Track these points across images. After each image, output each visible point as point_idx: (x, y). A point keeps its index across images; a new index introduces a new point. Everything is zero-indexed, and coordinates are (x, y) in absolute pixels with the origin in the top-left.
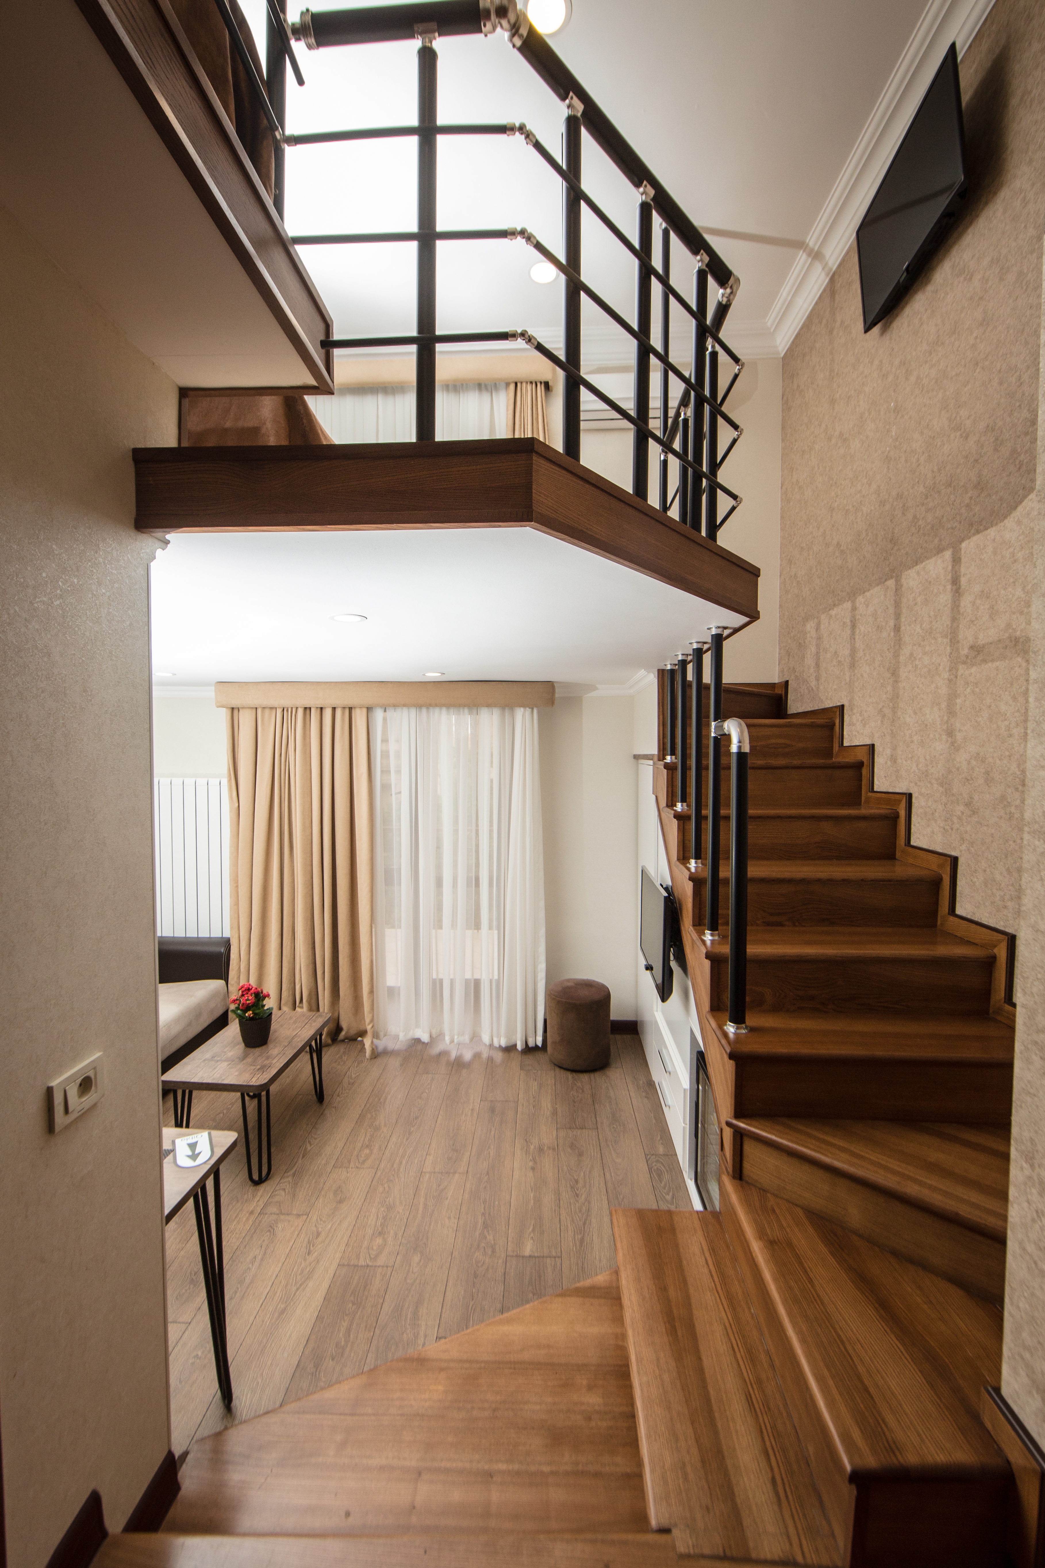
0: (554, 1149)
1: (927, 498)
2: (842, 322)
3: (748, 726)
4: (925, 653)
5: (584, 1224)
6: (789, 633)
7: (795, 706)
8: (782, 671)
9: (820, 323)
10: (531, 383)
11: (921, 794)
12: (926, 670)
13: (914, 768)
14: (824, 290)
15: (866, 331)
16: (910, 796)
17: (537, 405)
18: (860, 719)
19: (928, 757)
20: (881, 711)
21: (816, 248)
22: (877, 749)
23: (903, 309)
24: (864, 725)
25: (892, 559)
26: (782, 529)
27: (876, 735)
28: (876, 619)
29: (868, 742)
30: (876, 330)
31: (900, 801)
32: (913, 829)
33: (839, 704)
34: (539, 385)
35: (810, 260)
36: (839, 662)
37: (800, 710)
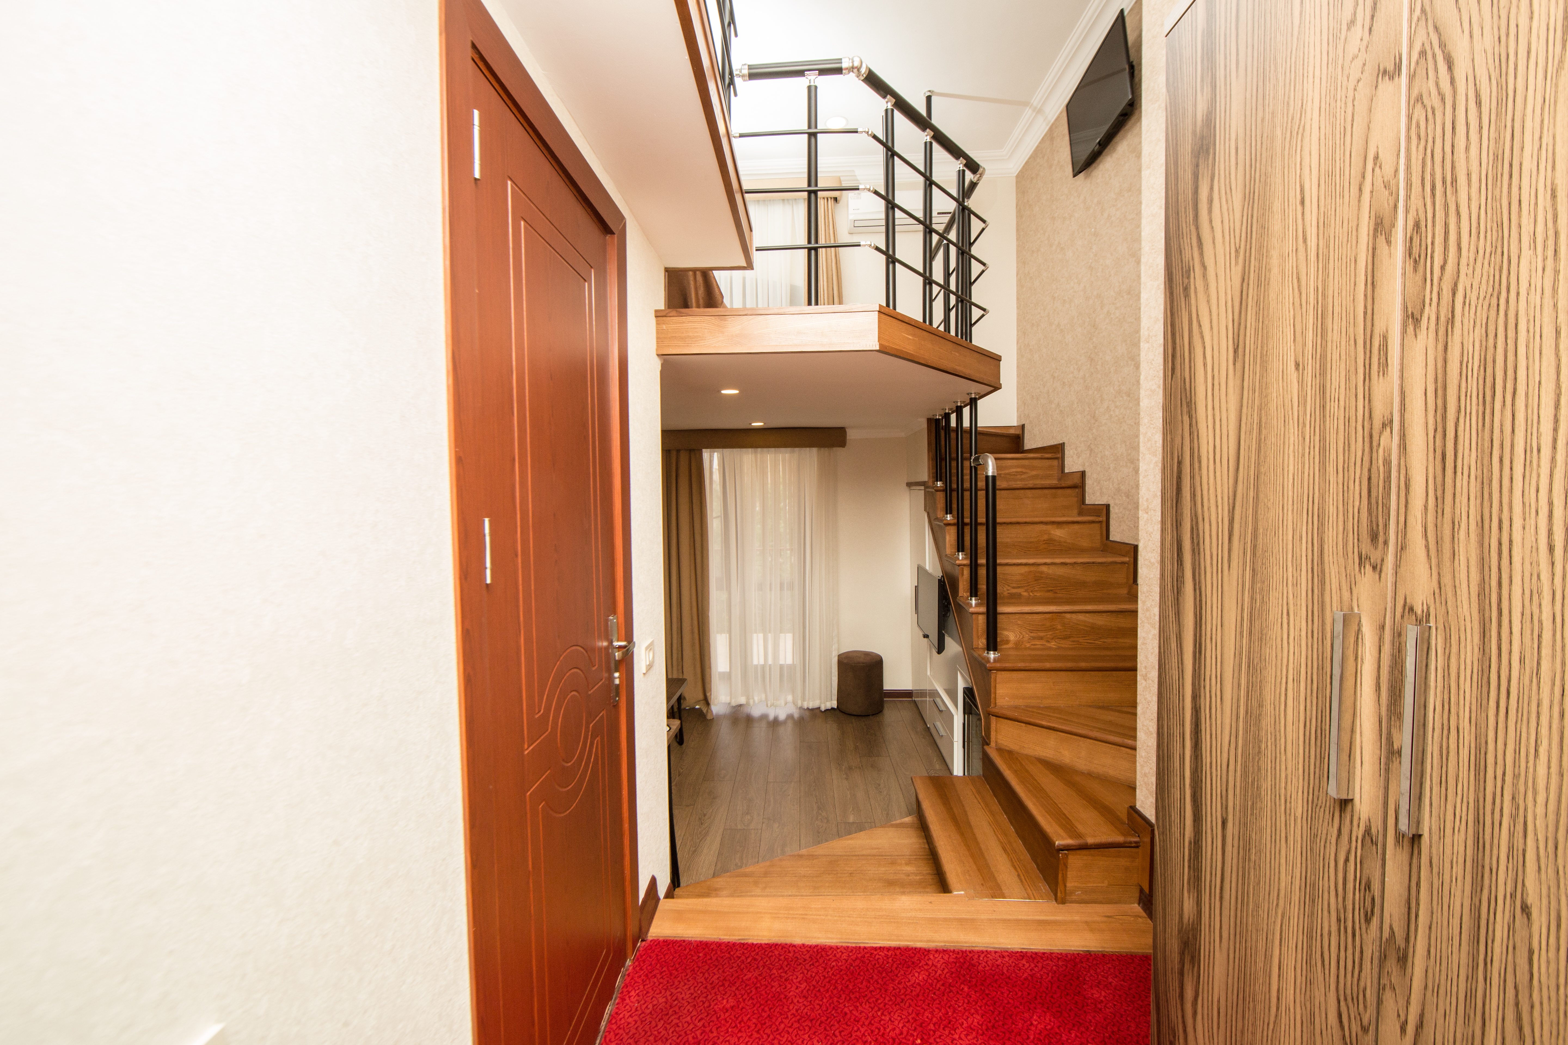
0: (860, 768)
1: (1116, 299)
2: (1059, 162)
3: (996, 459)
4: (1116, 407)
5: (888, 806)
6: (1024, 388)
7: (1029, 443)
8: (1019, 417)
9: (1043, 157)
10: (824, 198)
11: (1115, 504)
12: (1117, 418)
13: (1111, 486)
14: (1046, 135)
15: (1074, 176)
16: (1108, 507)
17: (828, 216)
18: (1076, 452)
19: (1119, 479)
20: (1089, 446)
21: (1039, 107)
22: (1088, 474)
23: (1099, 165)
24: (1079, 457)
25: (1094, 340)
26: (1018, 308)
27: (1087, 464)
28: (1085, 382)
29: (1081, 469)
30: (1082, 175)
31: (1102, 510)
32: (1111, 529)
33: (1061, 442)
34: (829, 199)
35: (1034, 114)
36: (1061, 411)
37: (1034, 446)
